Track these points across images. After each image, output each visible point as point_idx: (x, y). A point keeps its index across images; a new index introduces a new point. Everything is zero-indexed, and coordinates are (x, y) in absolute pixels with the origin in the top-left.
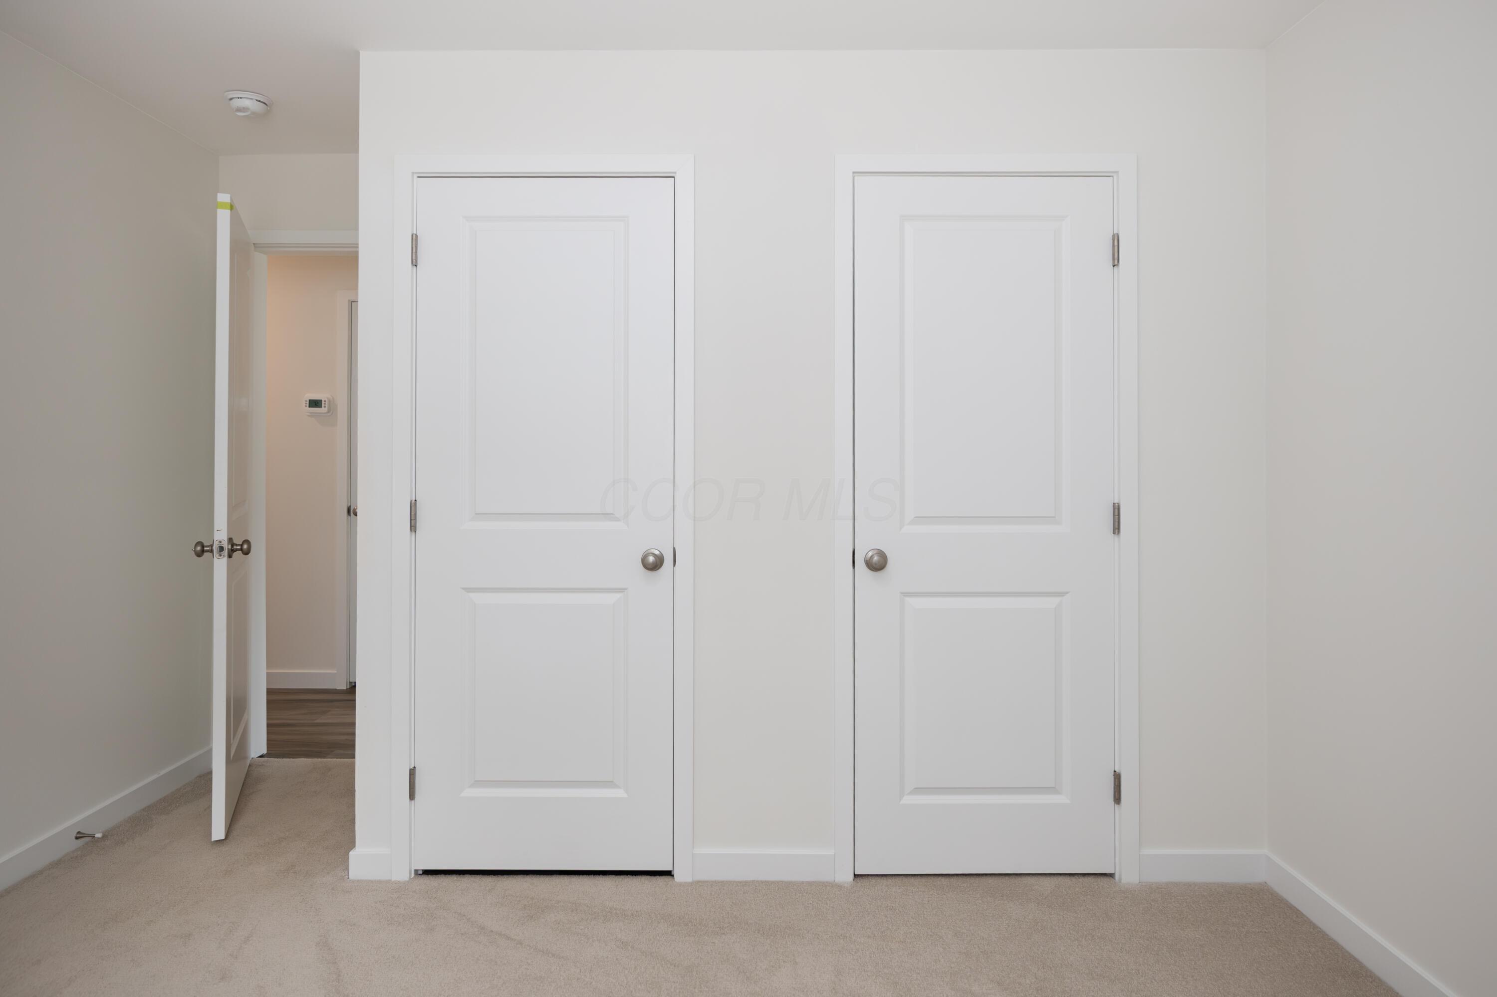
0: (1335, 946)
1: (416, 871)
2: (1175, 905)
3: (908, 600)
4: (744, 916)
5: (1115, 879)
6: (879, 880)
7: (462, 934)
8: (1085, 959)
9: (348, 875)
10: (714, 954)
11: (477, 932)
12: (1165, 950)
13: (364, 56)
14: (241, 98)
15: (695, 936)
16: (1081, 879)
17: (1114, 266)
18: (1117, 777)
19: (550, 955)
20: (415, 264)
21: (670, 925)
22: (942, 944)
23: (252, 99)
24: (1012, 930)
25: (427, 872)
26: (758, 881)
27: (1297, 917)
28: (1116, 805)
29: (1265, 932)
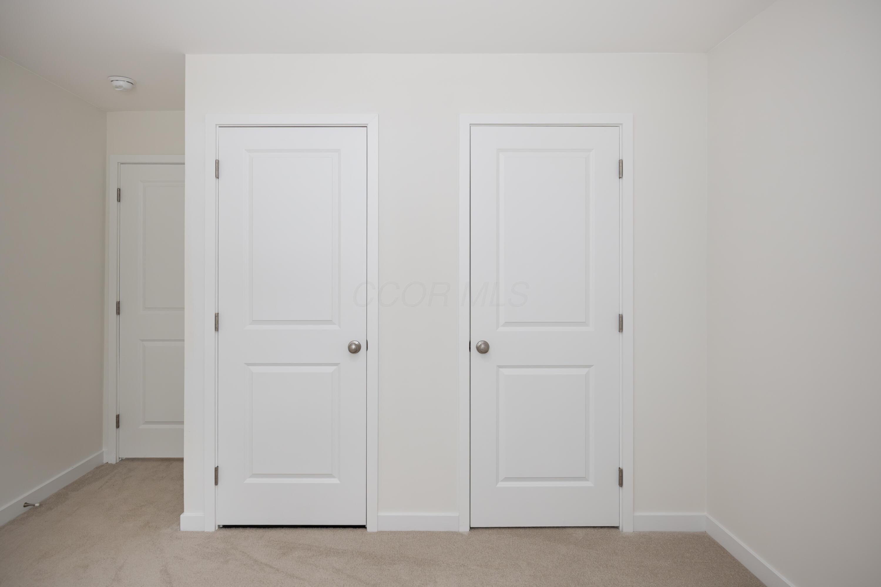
0: (746, 570)
1: (219, 526)
2: (654, 546)
3: (501, 370)
4: (407, 553)
5: (619, 530)
6: (484, 530)
7: (244, 565)
8: (602, 580)
9: (180, 529)
10: (389, 576)
11: (253, 564)
12: (648, 574)
13: (188, 57)
14: (118, 80)
15: (378, 565)
16: (600, 530)
17: (620, 178)
18: (621, 471)
19: (295, 578)
20: (217, 177)
21: (364, 558)
22: (520, 570)
23: (124, 81)
24: (560, 561)
25: (225, 527)
26: (415, 531)
27: (724, 553)
28: (620, 488)
29: (706, 563)
